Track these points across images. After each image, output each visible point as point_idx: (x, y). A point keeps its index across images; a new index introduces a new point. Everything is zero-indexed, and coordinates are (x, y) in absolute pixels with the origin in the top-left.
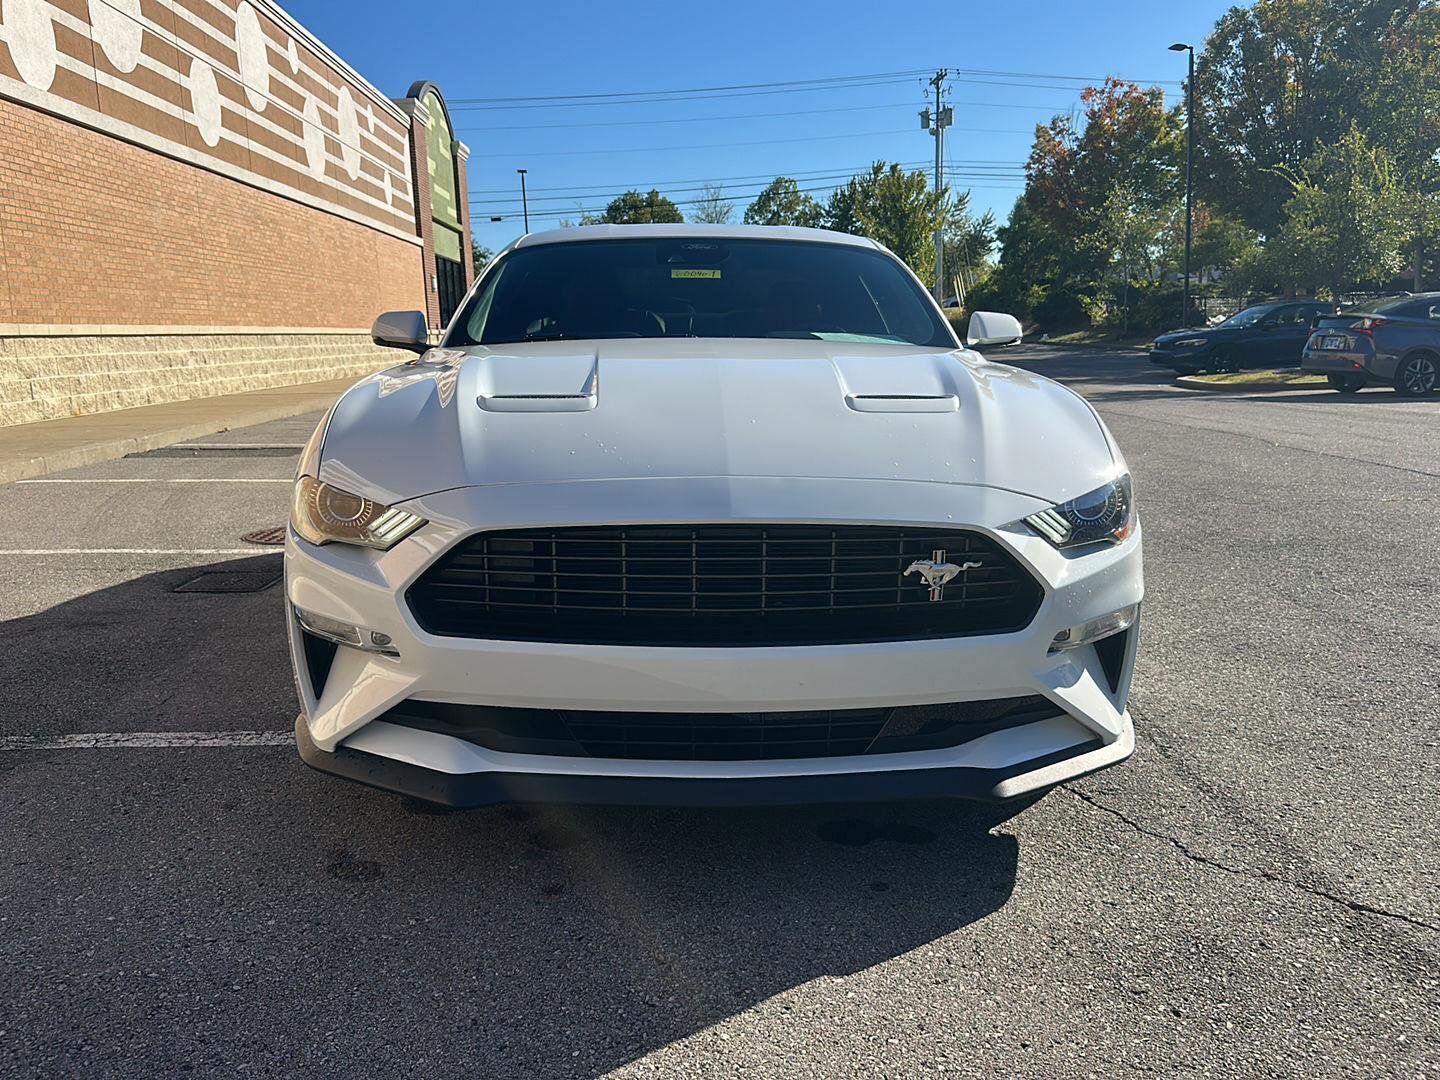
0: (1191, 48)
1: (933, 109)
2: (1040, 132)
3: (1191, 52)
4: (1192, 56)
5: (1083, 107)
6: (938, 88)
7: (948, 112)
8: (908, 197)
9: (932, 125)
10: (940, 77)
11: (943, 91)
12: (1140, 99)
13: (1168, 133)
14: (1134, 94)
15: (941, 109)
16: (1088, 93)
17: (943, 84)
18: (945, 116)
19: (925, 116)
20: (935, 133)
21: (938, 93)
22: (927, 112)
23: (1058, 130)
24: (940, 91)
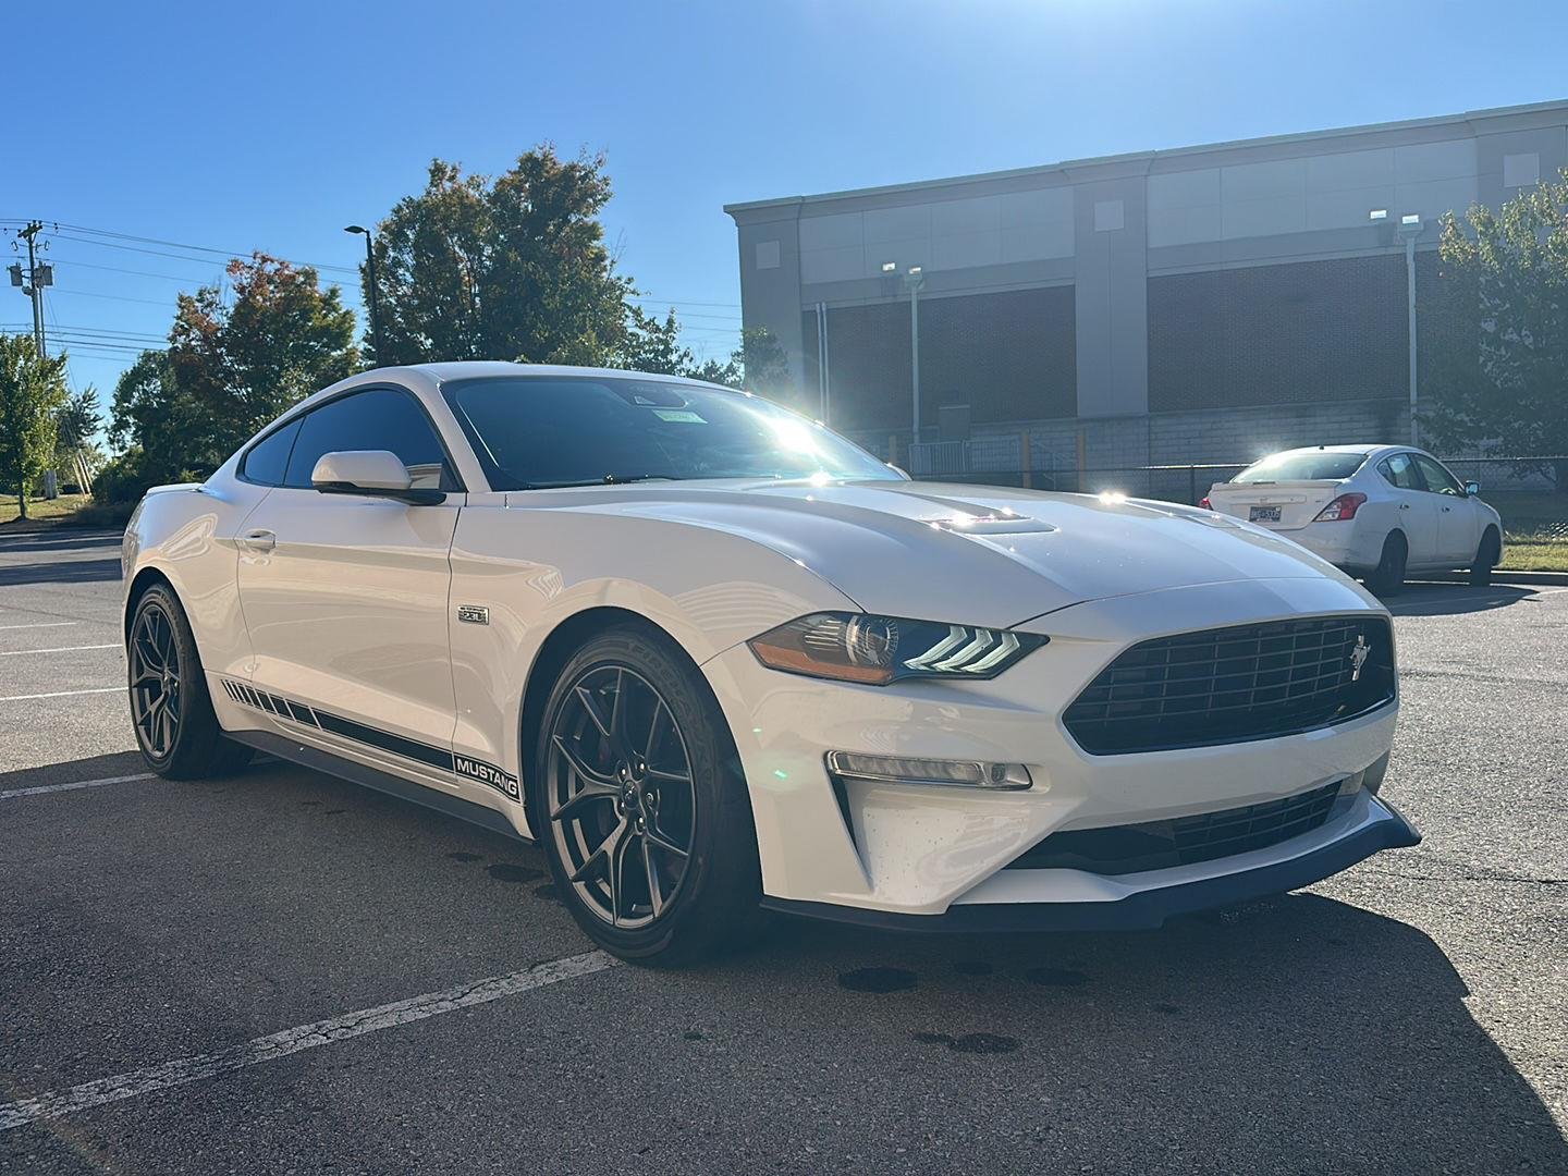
0: (368, 232)
1: (25, 265)
2: (184, 302)
3: (368, 235)
4: (369, 240)
5: (230, 280)
6: (30, 242)
7: (46, 270)
8: (15, 364)
9: (26, 283)
10: (33, 229)
11: (37, 246)
12: (293, 277)
13: (325, 316)
14: (286, 272)
15: (36, 266)
16: (234, 267)
17: (38, 238)
18: (42, 275)
19: (16, 273)
20: (30, 292)
21: (31, 248)
22: (18, 267)
23: (206, 302)
24: (34, 245)
